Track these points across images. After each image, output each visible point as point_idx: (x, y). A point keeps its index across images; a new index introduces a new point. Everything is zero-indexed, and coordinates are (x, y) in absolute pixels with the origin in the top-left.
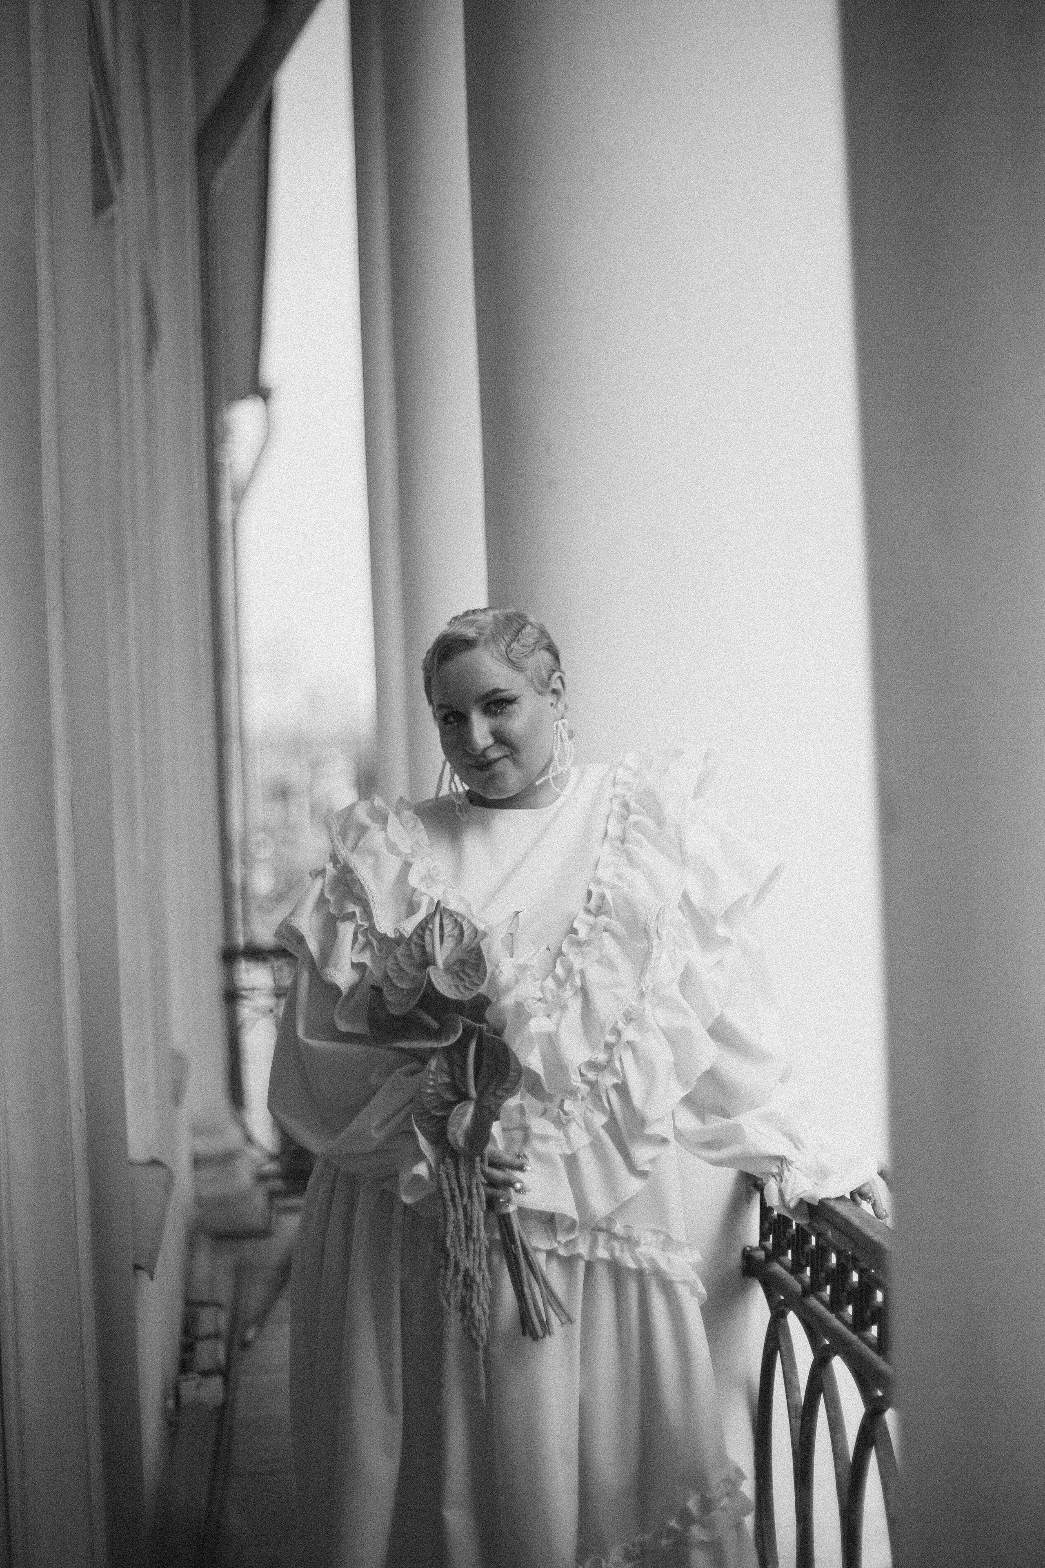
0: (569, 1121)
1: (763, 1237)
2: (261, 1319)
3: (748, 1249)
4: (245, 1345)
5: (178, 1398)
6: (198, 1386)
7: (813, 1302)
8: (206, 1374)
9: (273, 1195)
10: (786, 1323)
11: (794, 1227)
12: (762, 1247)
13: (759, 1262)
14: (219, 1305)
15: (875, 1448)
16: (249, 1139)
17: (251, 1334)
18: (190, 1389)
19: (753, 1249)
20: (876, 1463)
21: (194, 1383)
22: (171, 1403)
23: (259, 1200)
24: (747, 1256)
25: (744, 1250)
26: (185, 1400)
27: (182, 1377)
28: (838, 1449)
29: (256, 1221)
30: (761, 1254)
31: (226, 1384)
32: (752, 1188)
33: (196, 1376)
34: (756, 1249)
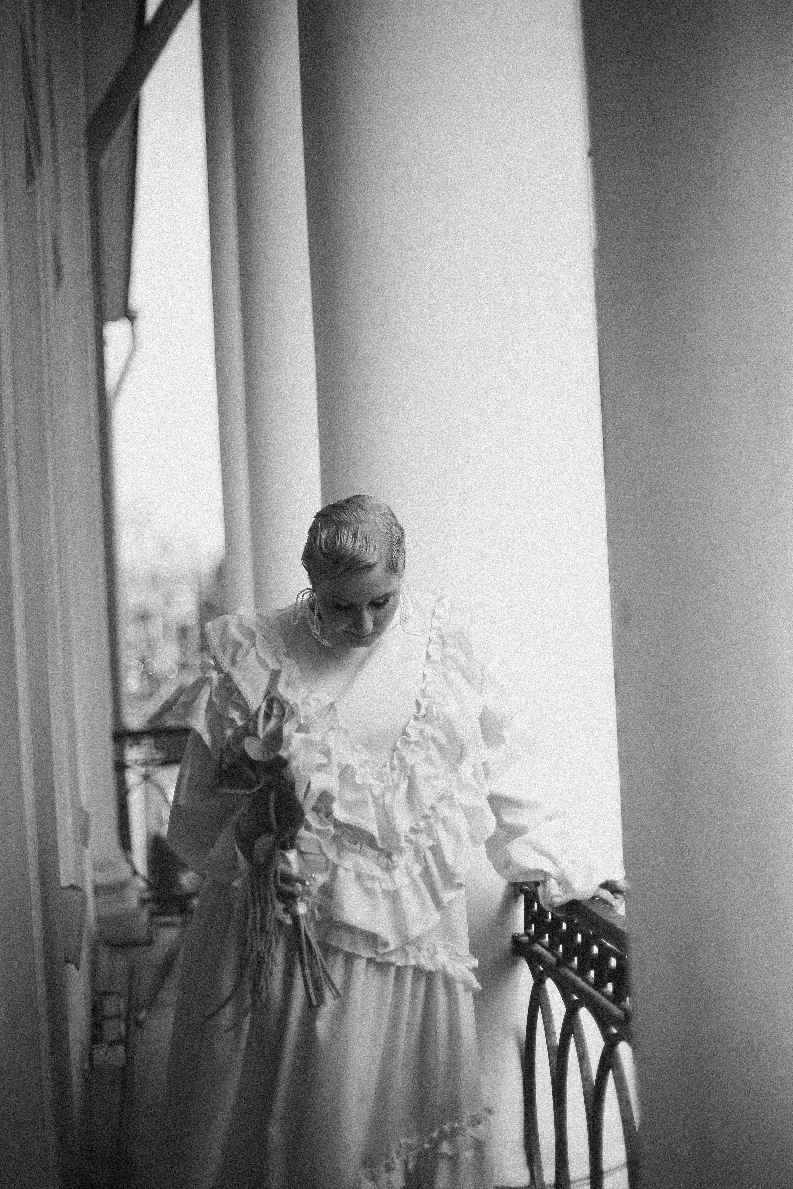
0: (394, 867)
1: (527, 926)
2: (150, 1004)
3: (517, 935)
4: (139, 1023)
5: (91, 1061)
6: (107, 1052)
7: (565, 970)
8: (112, 1044)
9: (153, 914)
10: (545, 987)
11: (550, 918)
12: (527, 933)
13: (525, 944)
14: (119, 994)
15: (612, 1070)
16: (135, 873)
17: (142, 1015)
18: (100, 1055)
19: (520, 935)
20: (613, 1081)
21: (104, 1049)
22: (86, 1066)
23: (144, 918)
24: (516, 940)
25: (513, 936)
26: (97, 1063)
27: (94, 1046)
28: (585, 1074)
29: (141, 933)
30: (526, 939)
31: (126, 1050)
32: (518, 892)
33: (104, 1045)
34: (522, 935)
